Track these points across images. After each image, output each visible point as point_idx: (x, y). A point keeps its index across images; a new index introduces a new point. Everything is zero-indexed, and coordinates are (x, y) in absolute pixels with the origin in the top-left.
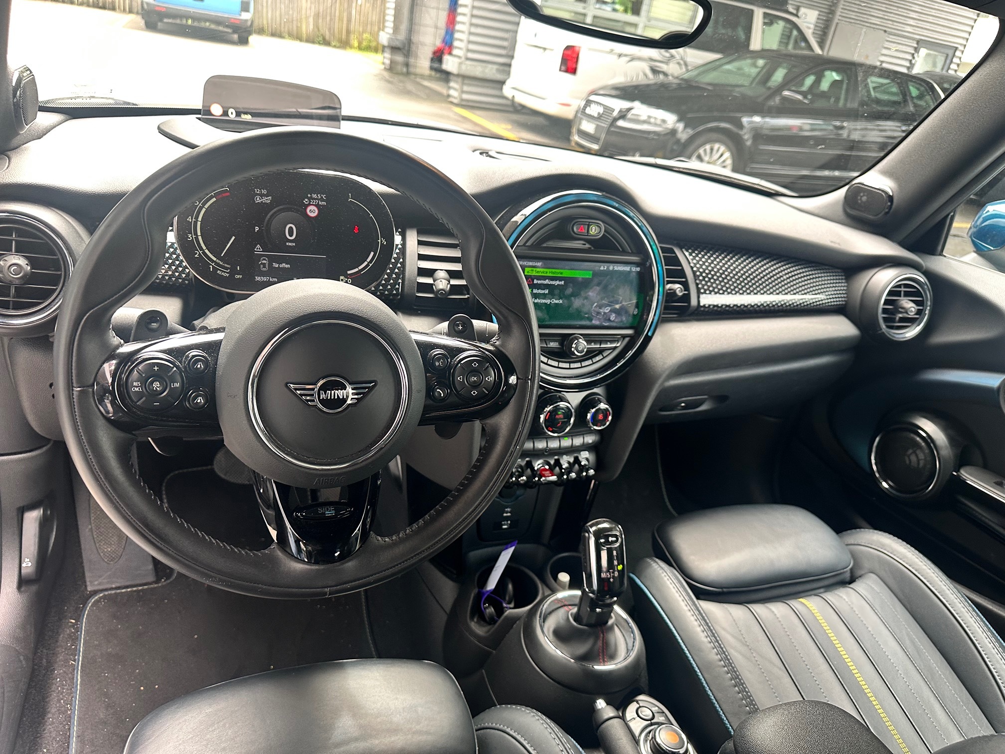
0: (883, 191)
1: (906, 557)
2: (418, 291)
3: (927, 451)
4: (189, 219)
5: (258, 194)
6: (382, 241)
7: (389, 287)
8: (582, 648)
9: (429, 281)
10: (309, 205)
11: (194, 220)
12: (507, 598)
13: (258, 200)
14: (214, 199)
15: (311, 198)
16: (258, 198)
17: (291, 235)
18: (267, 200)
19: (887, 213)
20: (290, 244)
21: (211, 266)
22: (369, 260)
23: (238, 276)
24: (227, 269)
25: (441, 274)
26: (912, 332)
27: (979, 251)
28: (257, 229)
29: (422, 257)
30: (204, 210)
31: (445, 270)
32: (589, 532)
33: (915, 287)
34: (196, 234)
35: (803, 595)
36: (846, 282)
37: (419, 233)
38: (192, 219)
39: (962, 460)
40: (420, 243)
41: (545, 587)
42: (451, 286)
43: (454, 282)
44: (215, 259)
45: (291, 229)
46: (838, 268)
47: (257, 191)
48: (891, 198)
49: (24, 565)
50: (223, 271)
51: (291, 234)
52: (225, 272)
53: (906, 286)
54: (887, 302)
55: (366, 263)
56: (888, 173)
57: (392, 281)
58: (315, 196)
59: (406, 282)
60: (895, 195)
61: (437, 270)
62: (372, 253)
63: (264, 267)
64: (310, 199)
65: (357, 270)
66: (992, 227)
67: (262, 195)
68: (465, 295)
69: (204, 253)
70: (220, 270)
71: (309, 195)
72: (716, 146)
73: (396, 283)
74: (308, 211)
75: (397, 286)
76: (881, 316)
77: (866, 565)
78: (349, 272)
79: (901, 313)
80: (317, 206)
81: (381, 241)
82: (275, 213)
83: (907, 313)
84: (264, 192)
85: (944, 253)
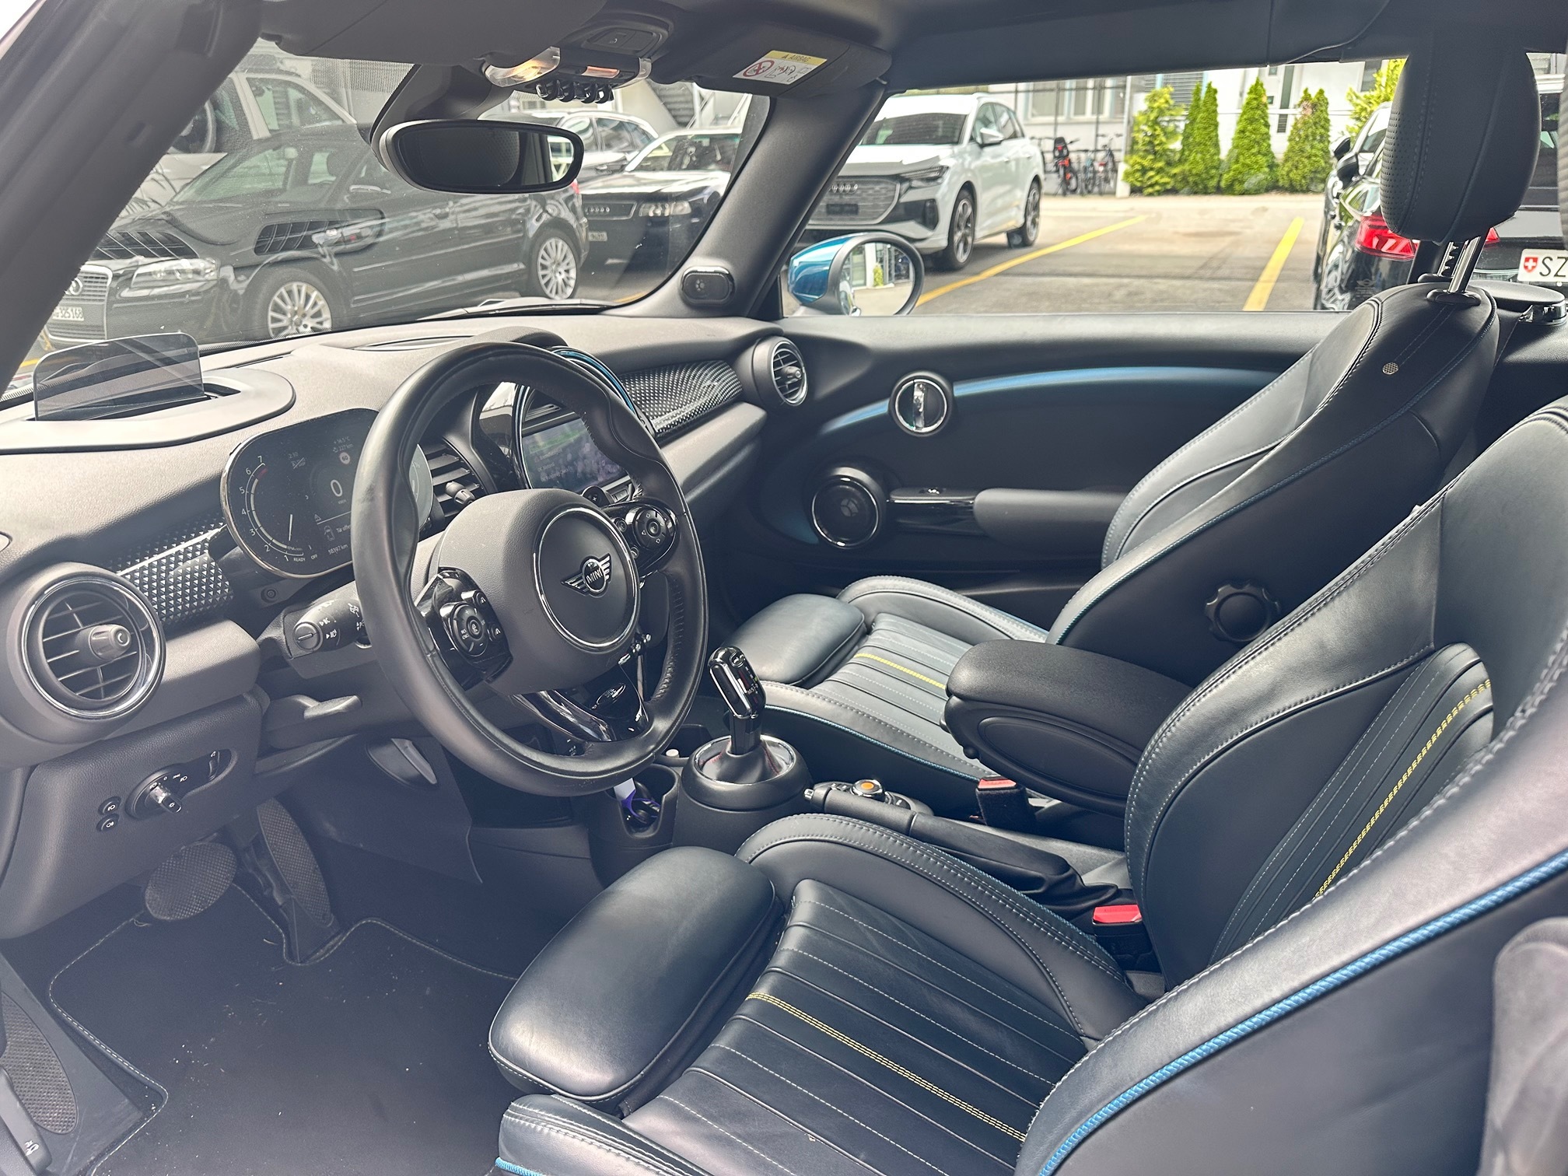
0: (720, 273)
1: (895, 585)
3: (859, 494)
4: (244, 512)
5: (292, 460)
8: (756, 773)
10: (340, 453)
12: (645, 796)
14: (256, 480)
16: (294, 465)
18: (302, 462)
19: (732, 293)
21: (286, 556)
23: (314, 556)
24: (301, 553)
26: (802, 394)
27: (805, 303)
28: (307, 498)
30: (253, 497)
31: (453, 481)
32: (716, 663)
33: (786, 353)
34: (257, 526)
35: (848, 657)
36: (733, 370)
38: (247, 511)
39: (888, 488)
41: (674, 768)
44: (285, 547)
45: (335, 485)
46: (718, 359)
47: (290, 456)
48: (729, 276)
49: (29, 1153)
50: (298, 557)
52: (300, 558)
53: (781, 354)
54: (777, 374)
56: (715, 253)
60: (732, 273)
63: (331, 537)
66: (806, 278)
67: (295, 459)
69: (273, 544)
70: (295, 557)
72: (294, 286)
76: (777, 388)
77: (872, 610)
79: (789, 379)
82: (314, 474)
83: (795, 377)
84: (296, 454)
85: (785, 315)
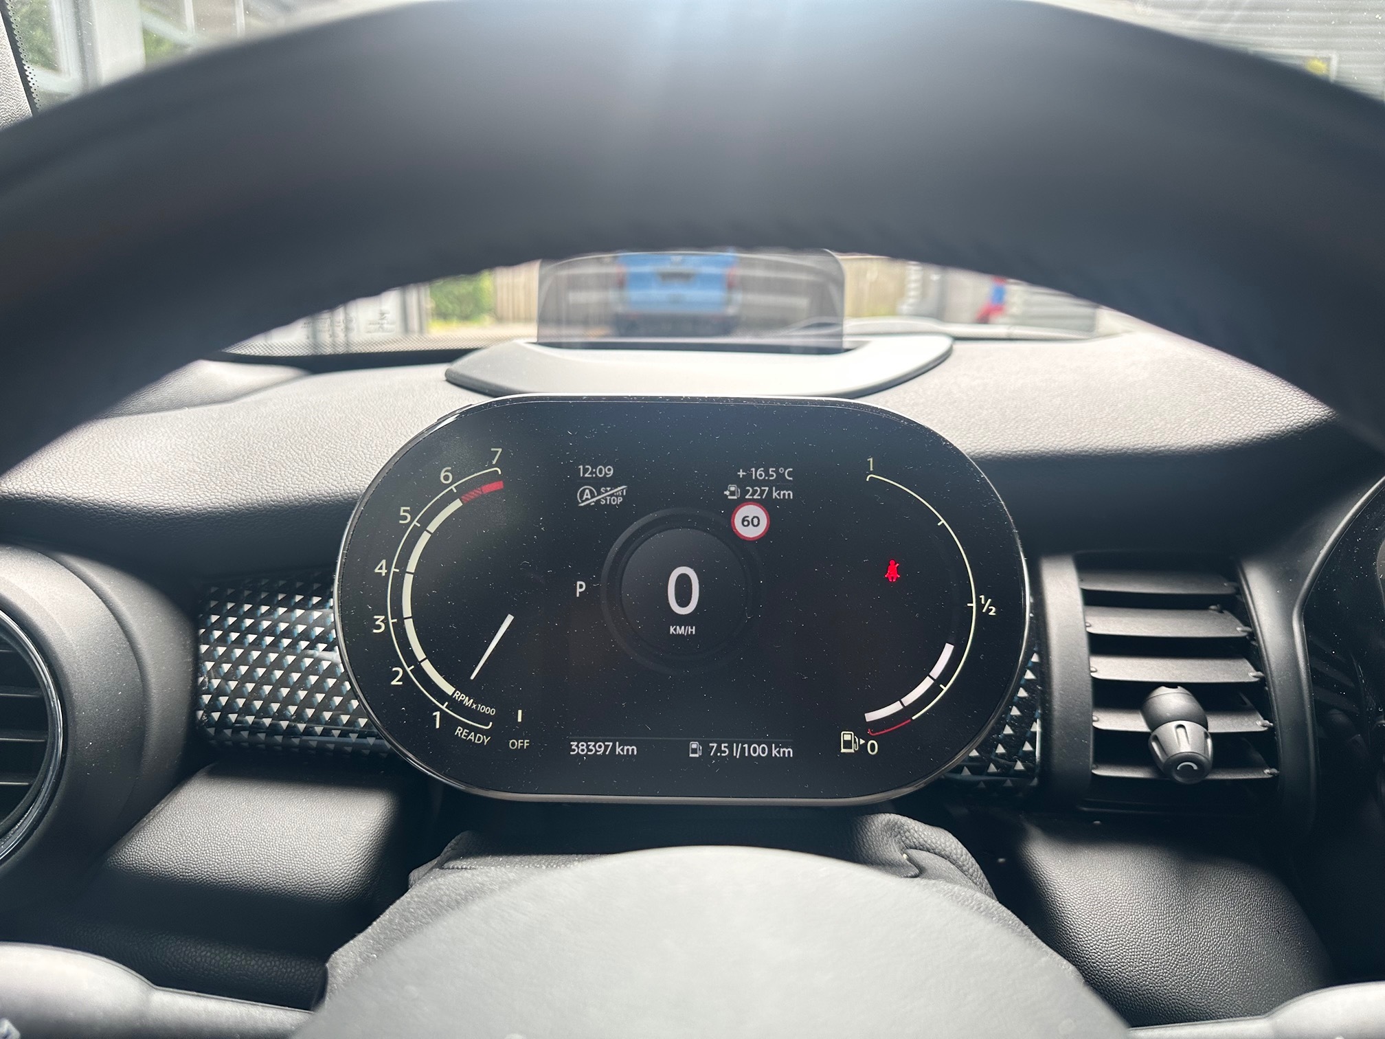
2: (1101, 760)
4: (381, 569)
5: (588, 481)
6: (980, 604)
7: (1000, 750)
9: (1133, 723)
10: (742, 502)
11: (393, 569)
13: (587, 498)
14: (457, 504)
15: (749, 481)
16: (587, 495)
17: (683, 602)
18: (614, 496)
20: (681, 631)
21: (438, 714)
22: (937, 671)
23: (519, 744)
24: (484, 719)
25: (1171, 701)
28: (581, 587)
29: (1102, 645)
30: (425, 538)
31: (1185, 685)
34: (398, 612)
37: (1085, 567)
38: (388, 568)
40: (1092, 599)
42: (1216, 737)
43: (1221, 724)
44: (449, 689)
45: (684, 581)
47: (585, 471)
50: (471, 729)
51: (683, 600)
52: (477, 730)
55: (926, 684)
57: (1008, 730)
58: (759, 474)
59: (1056, 733)
61: (1158, 685)
62: (948, 650)
64: (743, 484)
65: (895, 707)
67: (599, 484)
68: (1261, 767)
69: (420, 672)
70: (465, 726)
71: (741, 473)
73: (1024, 734)
74: (738, 520)
75: (1027, 747)
78: (871, 716)
80: (766, 504)
81: (980, 606)
82: (635, 535)
84: (608, 471)
